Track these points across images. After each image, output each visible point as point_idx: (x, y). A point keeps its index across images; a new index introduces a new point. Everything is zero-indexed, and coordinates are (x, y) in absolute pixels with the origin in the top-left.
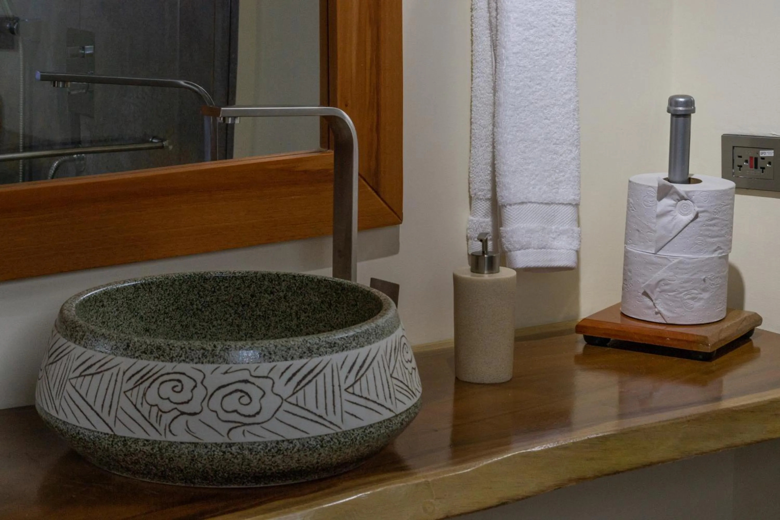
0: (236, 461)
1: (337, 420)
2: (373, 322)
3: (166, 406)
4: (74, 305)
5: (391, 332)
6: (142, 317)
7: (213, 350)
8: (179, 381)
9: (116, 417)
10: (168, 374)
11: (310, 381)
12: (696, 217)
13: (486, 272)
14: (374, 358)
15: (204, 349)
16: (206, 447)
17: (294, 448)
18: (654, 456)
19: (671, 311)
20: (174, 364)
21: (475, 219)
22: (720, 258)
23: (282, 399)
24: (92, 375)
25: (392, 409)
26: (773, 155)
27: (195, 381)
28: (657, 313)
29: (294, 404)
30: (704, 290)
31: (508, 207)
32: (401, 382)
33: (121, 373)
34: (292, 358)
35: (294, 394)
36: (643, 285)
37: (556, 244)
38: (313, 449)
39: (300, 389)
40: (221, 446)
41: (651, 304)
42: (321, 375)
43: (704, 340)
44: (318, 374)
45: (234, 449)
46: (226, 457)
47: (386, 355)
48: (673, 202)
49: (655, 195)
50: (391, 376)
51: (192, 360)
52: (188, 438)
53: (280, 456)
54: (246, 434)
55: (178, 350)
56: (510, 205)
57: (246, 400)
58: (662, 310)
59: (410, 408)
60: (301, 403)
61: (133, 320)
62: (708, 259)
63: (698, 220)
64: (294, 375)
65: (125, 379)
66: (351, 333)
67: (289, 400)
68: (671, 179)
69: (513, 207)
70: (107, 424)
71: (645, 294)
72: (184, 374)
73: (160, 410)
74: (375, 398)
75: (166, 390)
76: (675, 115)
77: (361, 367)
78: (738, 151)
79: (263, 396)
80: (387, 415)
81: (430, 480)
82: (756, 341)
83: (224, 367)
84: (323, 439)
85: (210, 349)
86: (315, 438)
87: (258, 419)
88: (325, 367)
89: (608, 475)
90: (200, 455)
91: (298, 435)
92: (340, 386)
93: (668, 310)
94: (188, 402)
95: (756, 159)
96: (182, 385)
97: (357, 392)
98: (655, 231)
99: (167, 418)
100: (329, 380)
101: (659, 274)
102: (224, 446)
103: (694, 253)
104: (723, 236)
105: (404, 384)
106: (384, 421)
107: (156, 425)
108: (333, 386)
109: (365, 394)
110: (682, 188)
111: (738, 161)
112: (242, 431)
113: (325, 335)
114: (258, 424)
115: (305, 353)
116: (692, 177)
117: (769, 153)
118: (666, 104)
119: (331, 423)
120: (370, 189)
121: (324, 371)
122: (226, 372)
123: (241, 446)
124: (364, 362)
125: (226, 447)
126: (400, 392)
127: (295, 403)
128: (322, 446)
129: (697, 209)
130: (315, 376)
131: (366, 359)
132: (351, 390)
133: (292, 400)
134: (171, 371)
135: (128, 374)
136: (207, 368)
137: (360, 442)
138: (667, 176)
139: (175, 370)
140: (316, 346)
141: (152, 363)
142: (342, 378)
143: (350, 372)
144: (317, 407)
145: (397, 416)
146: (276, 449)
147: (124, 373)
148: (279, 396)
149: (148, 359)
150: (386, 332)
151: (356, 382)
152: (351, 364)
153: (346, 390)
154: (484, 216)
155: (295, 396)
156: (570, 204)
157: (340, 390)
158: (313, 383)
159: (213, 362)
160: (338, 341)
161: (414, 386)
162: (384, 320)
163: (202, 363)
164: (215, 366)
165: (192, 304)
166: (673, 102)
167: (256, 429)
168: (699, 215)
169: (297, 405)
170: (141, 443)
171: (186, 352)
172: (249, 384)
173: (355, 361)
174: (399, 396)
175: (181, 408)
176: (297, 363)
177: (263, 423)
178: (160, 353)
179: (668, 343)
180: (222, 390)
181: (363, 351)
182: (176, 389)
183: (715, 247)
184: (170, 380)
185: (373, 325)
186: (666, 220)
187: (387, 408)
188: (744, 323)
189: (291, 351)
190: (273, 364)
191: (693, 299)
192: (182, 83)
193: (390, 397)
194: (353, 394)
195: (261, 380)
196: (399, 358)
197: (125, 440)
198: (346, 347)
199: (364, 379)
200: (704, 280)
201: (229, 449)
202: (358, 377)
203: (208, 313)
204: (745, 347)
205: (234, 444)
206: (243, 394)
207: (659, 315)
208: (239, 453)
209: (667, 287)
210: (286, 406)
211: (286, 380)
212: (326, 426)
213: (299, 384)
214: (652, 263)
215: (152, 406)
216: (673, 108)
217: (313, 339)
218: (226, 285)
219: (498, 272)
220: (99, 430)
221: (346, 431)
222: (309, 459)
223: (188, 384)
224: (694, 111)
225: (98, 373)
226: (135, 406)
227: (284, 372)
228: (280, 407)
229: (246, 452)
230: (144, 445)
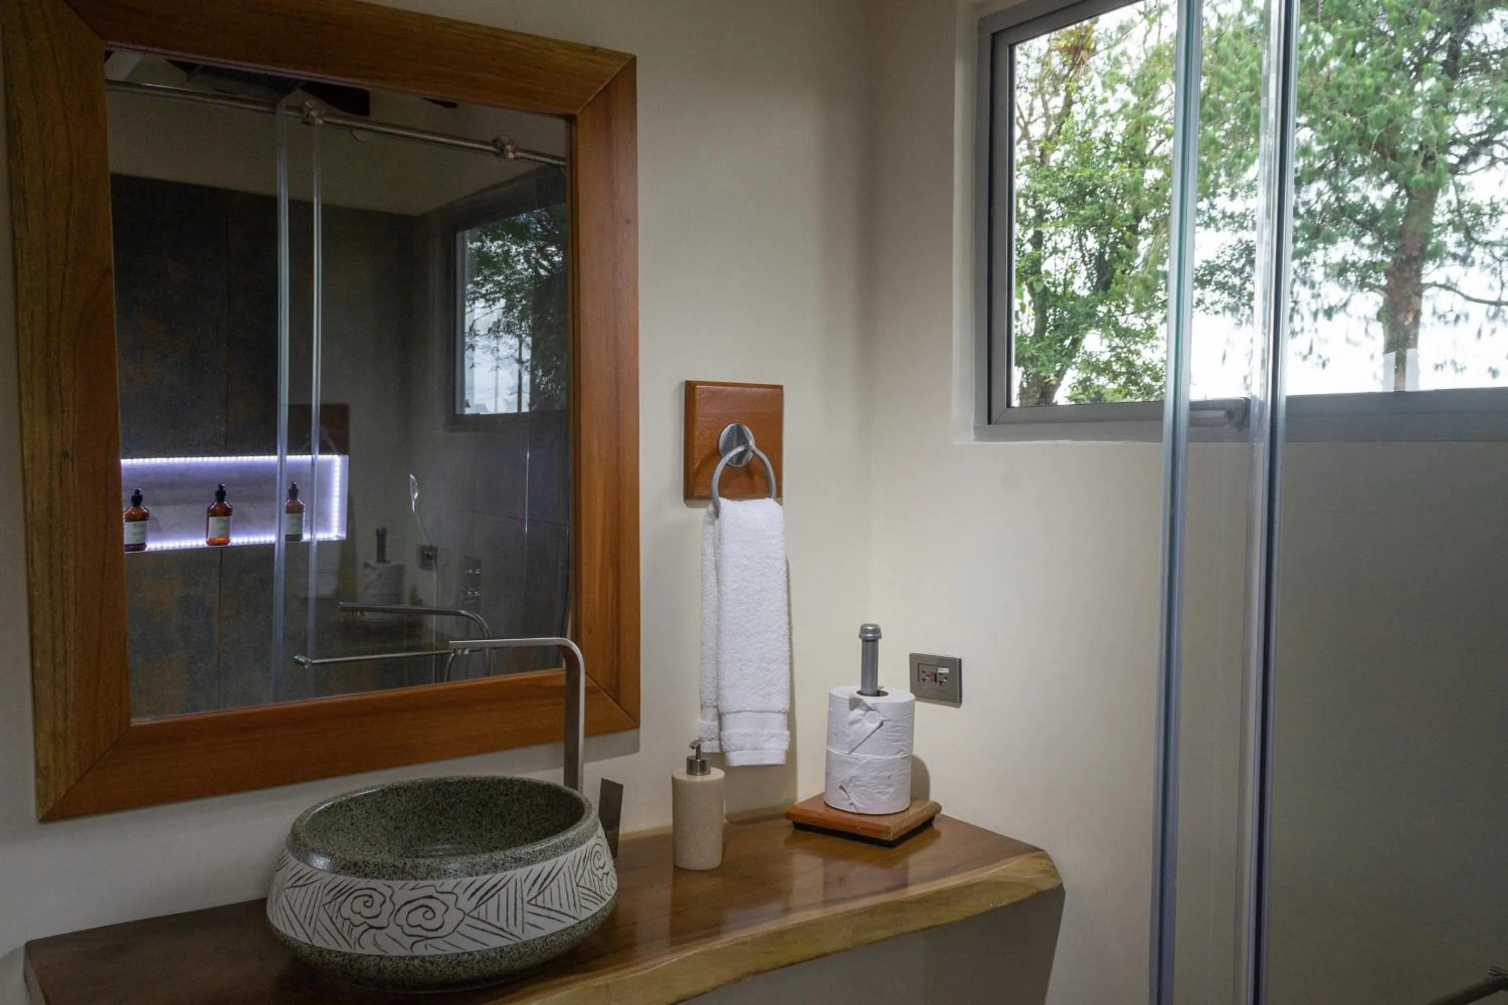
0: (418, 973)
1: (517, 931)
2: (563, 836)
3: (358, 920)
4: (312, 814)
5: (581, 843)
6: (391, 818)
7: (403, 867)
8: (371, 896)
9: (315, 928)
10: (361, 889)
11: (492, 896)
12: (882, 724)
13: (699, 774)
14: (560, 870)
15: (394, 866)
16: (391, 960)
17: (473, 959)
18: (828, 948)
19: (863, 803)
20: (368, 879)
21: (705, 722)
22: (903, 758)
23: (464, 913)
24: (301, 886)
25: (576, 915)
26: (948, 672)
27: (384, 896)
28: (851, 804)
29: (475, 918)
30: (889, 786)
31: (727, 715)
32: (589, 889)
33: (322, 887)
34: (477, 874)
35: (476, 908)
36: (840, 780)
37: (767, 745)
38: (494, 960)
39: (483, 903)
40: (404, 959)
41: (846, 796)
42: (504, 890)
43: (887, 830)
44: (501, 888)
45: (416, 962)
46: (409, 969)
47: (573, 865)
48: (863, 712)
49: (847, 705)
50: (577, 885)
51: (384, 877)
52: (373, 951)
53: (460, 968)
54: (428, 947)
55: (372, 867)
56: (728, 713)
57: (429, 915)
58: (855, 802)
59: (597, 913)
60: (483, 917)
61: (382, 820)
62: (893, 759)
63: (883, 727)
64: (478, 890)
65: (326, 892)
66: (538, 848)
67: (471, 914)
68: (864, 692)
69: (731, 715)
70: (308, 935)
71: (841, 788)
72: (374, 889)
73: (351, 923)
74: (557, 908)
75: (358, 905)
76: (866, 641)
77: (545, 880)
78: (922, 668)
79: (446, 911)
80: (572, 922)
81: (609, 981)
82: (936, 825)
83: (412, 883)
84: (503, 950)
85: (401, 867)
86: (495, 949)
87: (440, 933)
88: (508, 881)
89: (784, 966)
90: (385, 967)
91: (479, 947)
92: (522, 899)
93: (858, 802)
94: (377, 916)
95: (936, 675)
96: (373, 901)
97: (540, 902)
98: (848, 736)
99: (357, 931)
100: (512, 891)
101: (853, 772)
102: (407, 959)
103: (879, 754)
104: (903, 740)
105: (591, 891)
106: (567, 928)
107: (348, 939)
108: (516, 899)
109: (548, 905)
110: (869, 700)
111: (922, 676)
112: (424, 946)
113: (513, 850)
114: (440, 937)
115: (490, 868)
116: (882, 690)
117: (945, 671)
118: (858, 631)
119: (511, 934)
120: (611, 700)
121: (509, 885)
122: (413, 889)
123: (423, 959)
124: (549, 874)
125: (410, 960)
126: (586, 899)
127: (477, 917)
128: (501, 957)
129: (882, 718)
130: (499, 890)
131: (551, 871)
132: (533, 902)
133: (475, 914)
134: (364, 887)
135: (328, 889)
136: (397, 884)
137: (541, 950)
138: (859, 688)
139: (368, 886)
140: (501, 862)
141: (349, 879)
142: (525, 892)
143: (533, 885)
144: (498, 920)
145: (580, 922)
146: (456, 961)
147: (325, 887)
148: (462, 910)
149: (346, 875)
150: (576, 844)
151: (539, 894)
152: (535, 877)
153: (528, 902)
154: (713, 720)
155: (477, 910)
156: (780, 712)
157: (522, 902)
158: (496, 897)
159: (402, 879)
160: (523, 856)
161: (604, 890)
162: (575, 832)
163: (393, 879)
164: (403, 882)
165: (438, 804)
166: (864, 630)
167: (440, 943)
168: (884, 723)
169: (478, 919)
170: (334, 955)
171: (379, 869)
172: (433, 900)
173: (540, 874)
174: (587, 904)
175: (369, 921)
176: (482, 879)
177: (444, 937)
178: (357, 869)
179: (859, 832)
180: (408, 905)
181: (548, 864)
182: (369, 904)
183: (897, 750)
184: (362, 896)
185: (562, 838)
186: (856, 727)
187: (570, 916)
188: (925, 812)
189: (477, 867)
190: (459, 880)
191: (880, 792)
192: (463, 612)
193: (575, 906)
194: (536, 905)
195: (445, 895)
196: (588, 866)
197: (321, 951)
198: (532, 861)
199: (547, 891)
200: (889, 777)
201: (412, 962)
202: (542, 889)
203: (452, 812)
204: (926, 832)
205: (417, 957)
206: (427, 909)
207: (852, 806)
208: (420, 966)
209: (858, 783)
210: (468, 920)
211: (469, 896)
212: (506, 938)
213: (481, 898)
214: (847, 762)
215: (345, 919)
216: (863, 635)
217: (498, 856)
218: (468, 788)
219: (709, 773)
220: (300, 939)
221: (526, 941)
222: (491, 968)
223: (378, 899)
224: (880, 637)
225: (304, 885)
226: (331, 919)
227: (469, 887)
228: (462, 921)
229: (428, 965)
230: (337, 956)
